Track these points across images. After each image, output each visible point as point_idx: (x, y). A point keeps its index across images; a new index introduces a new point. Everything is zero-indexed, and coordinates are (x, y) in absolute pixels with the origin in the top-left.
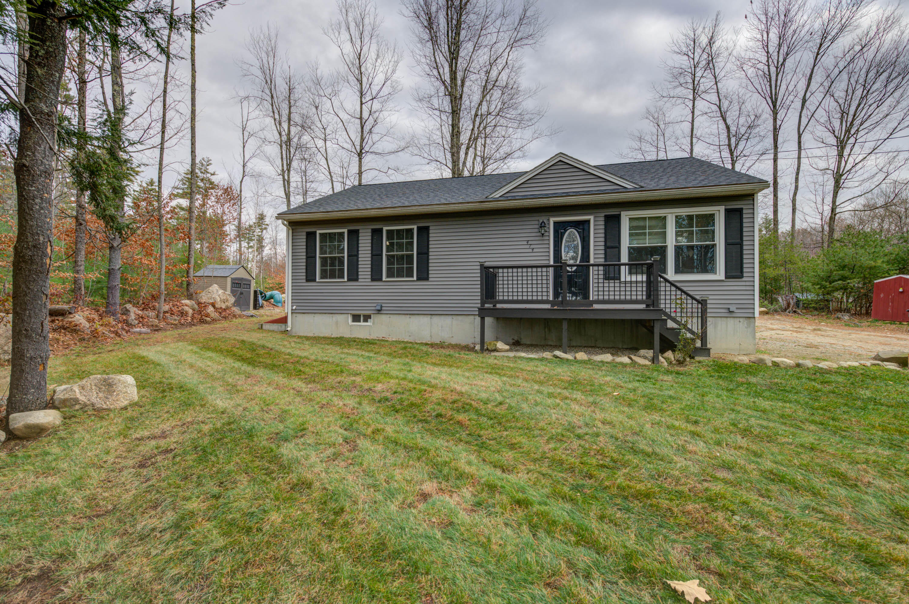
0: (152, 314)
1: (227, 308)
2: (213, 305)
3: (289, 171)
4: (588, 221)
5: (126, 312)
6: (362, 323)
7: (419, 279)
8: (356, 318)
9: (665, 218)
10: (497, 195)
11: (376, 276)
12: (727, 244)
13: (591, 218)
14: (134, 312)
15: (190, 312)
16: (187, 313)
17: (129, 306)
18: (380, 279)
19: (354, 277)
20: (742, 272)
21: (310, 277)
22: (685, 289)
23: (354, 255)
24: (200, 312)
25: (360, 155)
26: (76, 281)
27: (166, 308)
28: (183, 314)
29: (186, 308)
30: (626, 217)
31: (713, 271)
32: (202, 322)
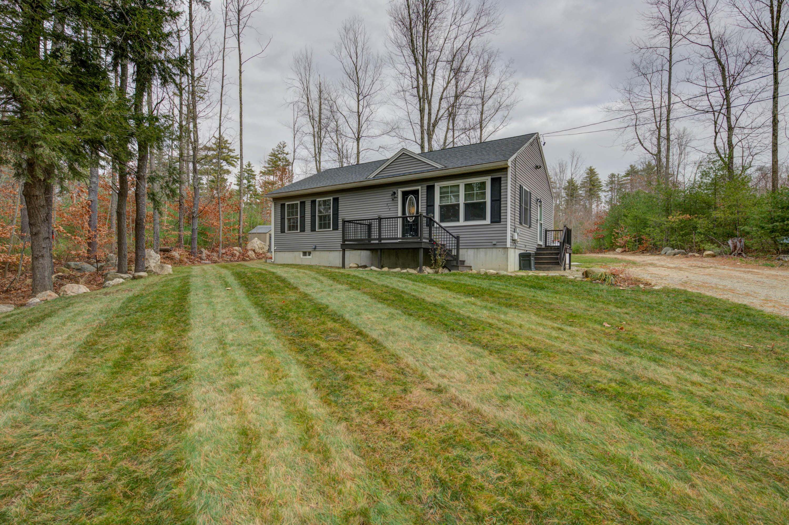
0: (215, 254)
1: (264, 253)
2: (254, 251)
3: (320, 153)
4: (418, 191)
5: (201, 253)
6: (308, 257)
7: (334, 229)
8: (305, 254)
9: (458, 186)
10: (371, 176)
11: (313, 229)
12: (492, 201)
13: (419, 188)
14: (205, 252)
15: (238, 254)
16: (235, 255)
17: (203, 249)
18: (315, 230)
19: (303, 230)
20: (500, 219)
21: (283, 231)
22: (450, 231)
23: (303, 217)
24: (243, 255)
25: (358, 139)
26: (180, 236)
27: (224, 251)
28: (233, 255)
29: (235, 252)
30: (437, 187)
31: (485, 219)
32: (244, 260)
